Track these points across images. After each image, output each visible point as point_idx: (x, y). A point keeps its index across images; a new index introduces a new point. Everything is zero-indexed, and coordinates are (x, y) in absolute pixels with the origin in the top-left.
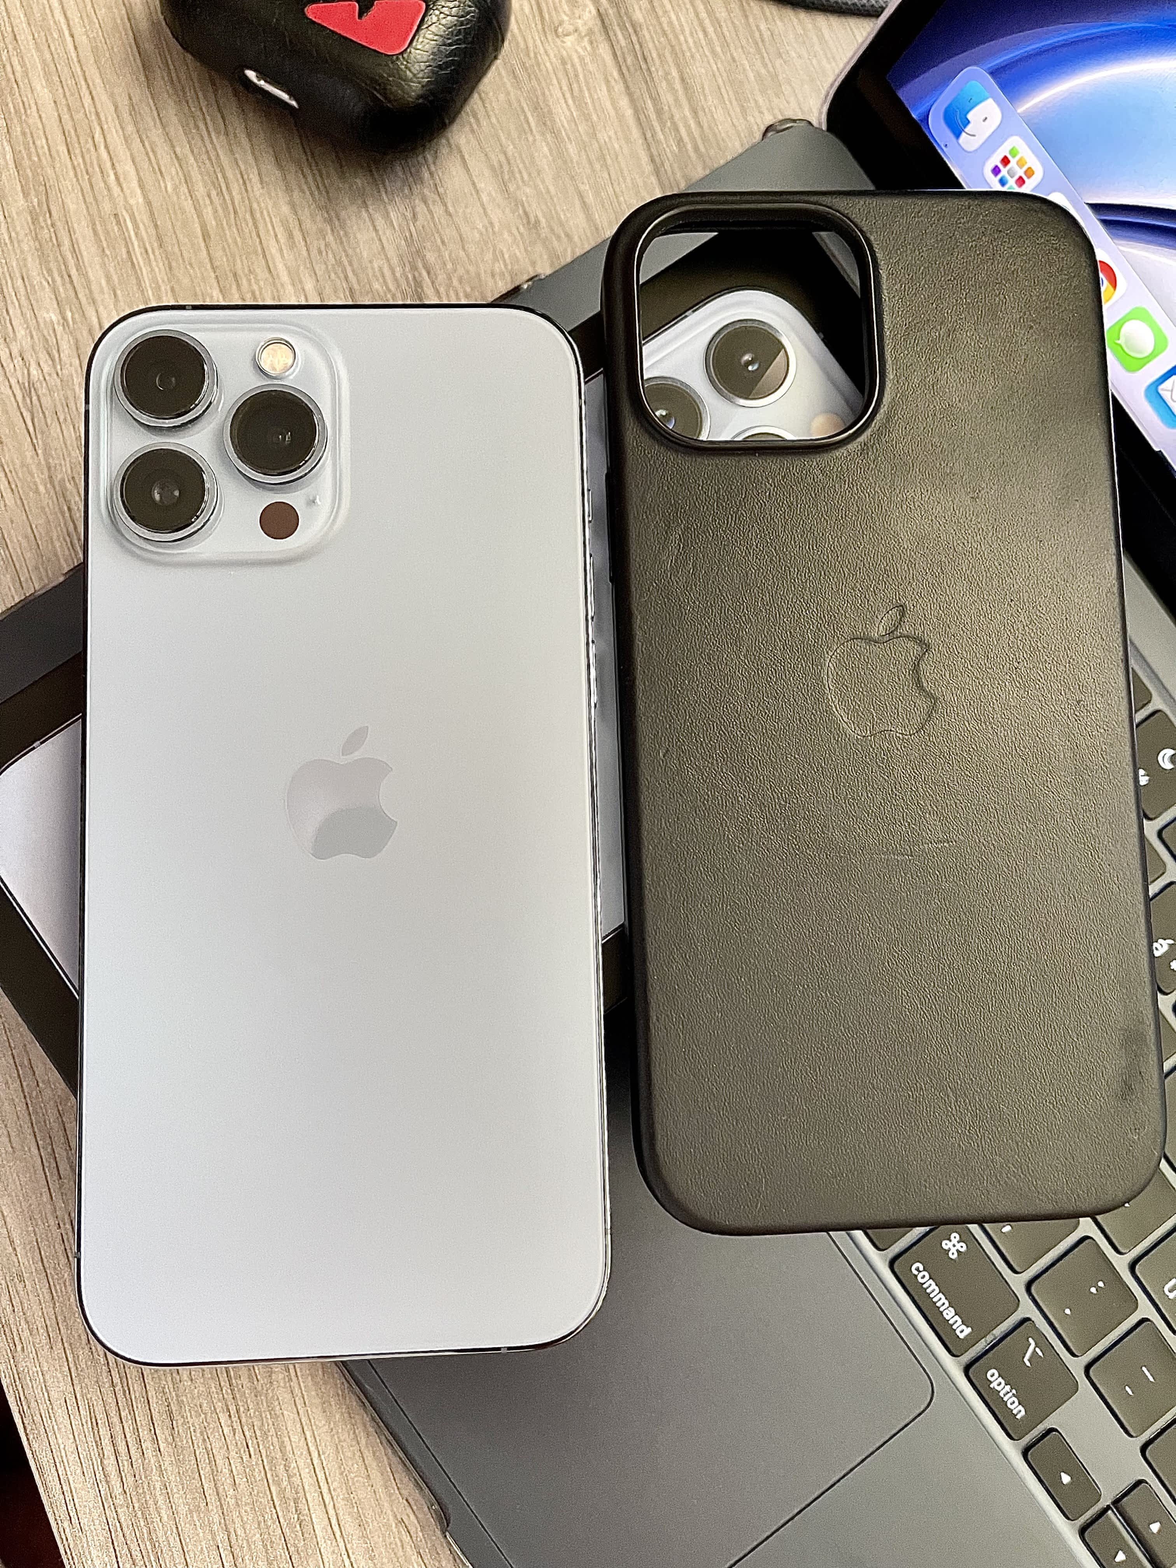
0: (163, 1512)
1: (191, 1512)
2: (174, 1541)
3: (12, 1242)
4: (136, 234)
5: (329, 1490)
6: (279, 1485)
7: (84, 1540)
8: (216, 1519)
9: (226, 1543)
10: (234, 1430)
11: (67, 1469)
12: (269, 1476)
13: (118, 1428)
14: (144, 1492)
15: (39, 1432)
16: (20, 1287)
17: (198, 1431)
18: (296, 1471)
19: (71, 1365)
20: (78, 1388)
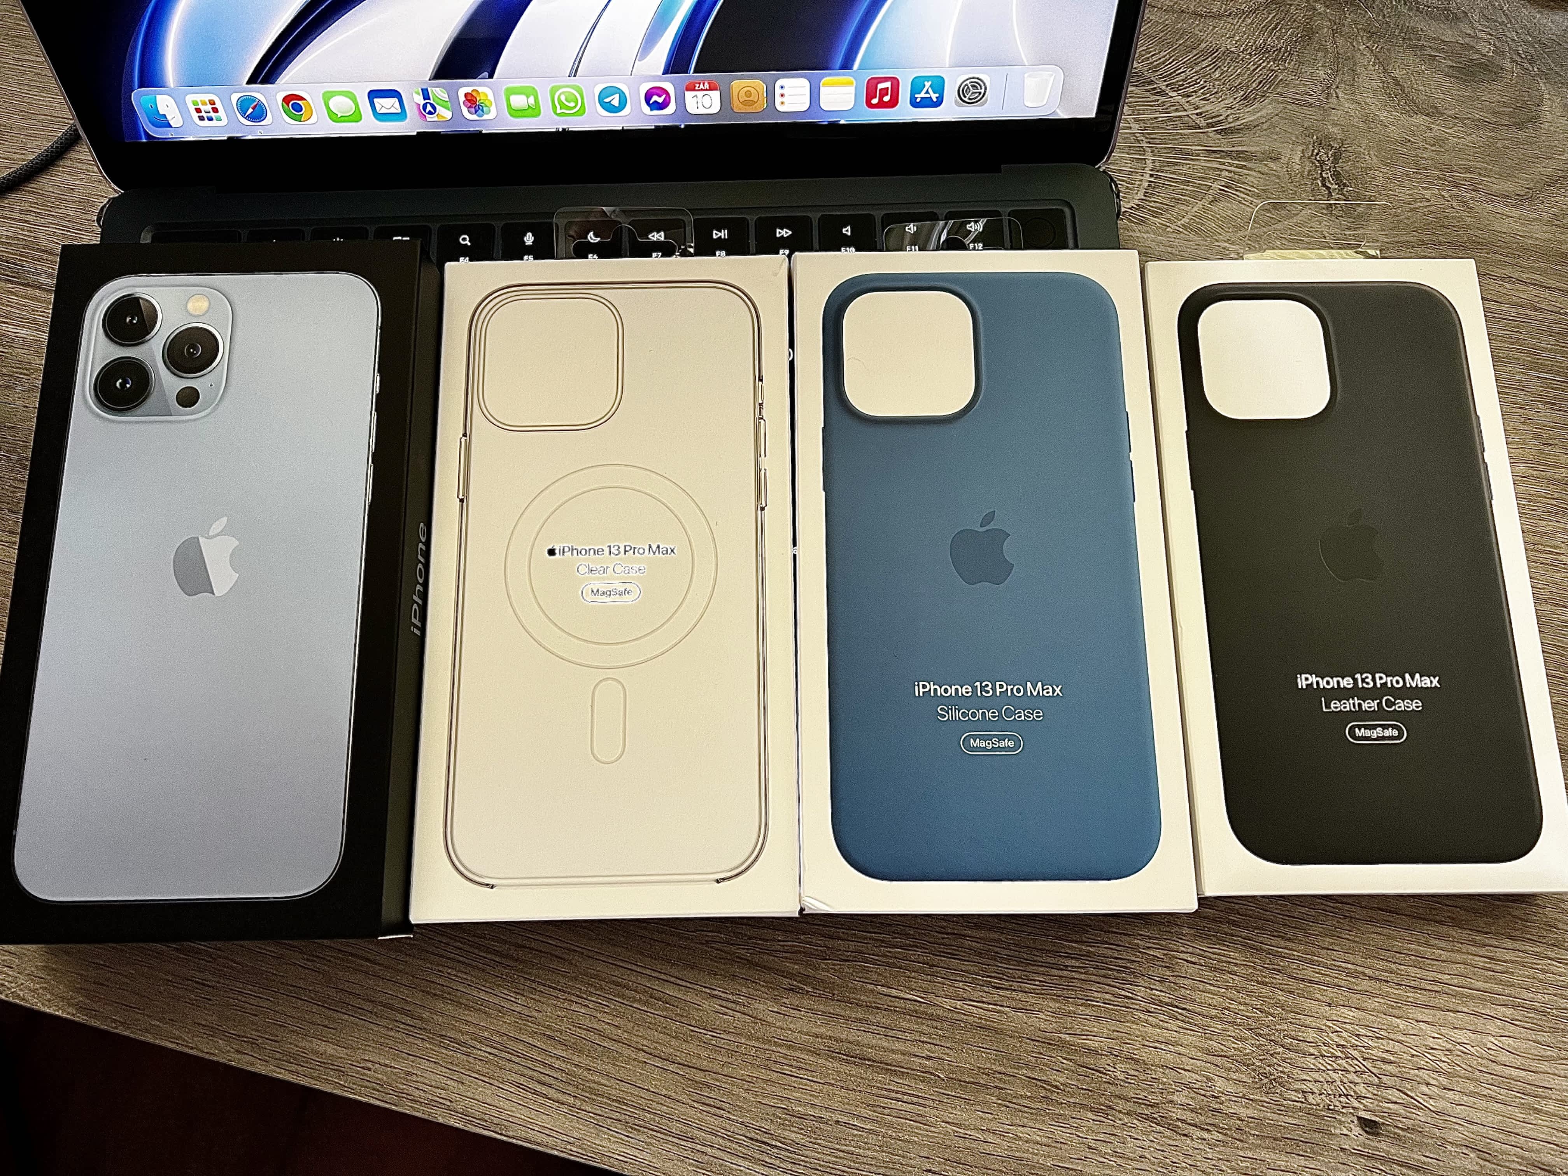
0: (603, 1081)
1: (614, 1064)
2: (625, 1087)
3: (386, 1066)
5: (660, 972)
6: (635, 1001)
7: (585, 1142)
8: (630, 1052)
9: (647, 1056)
10: (586, 1006)
11: (537, 1122)
12: (626, 1003)
14: (583, 1085)
15: (504, 1125)
16: (414, 1078)
17: (571, 1027)
18: (635, 985)
19: (481, 1078)
20: (496, 1083)
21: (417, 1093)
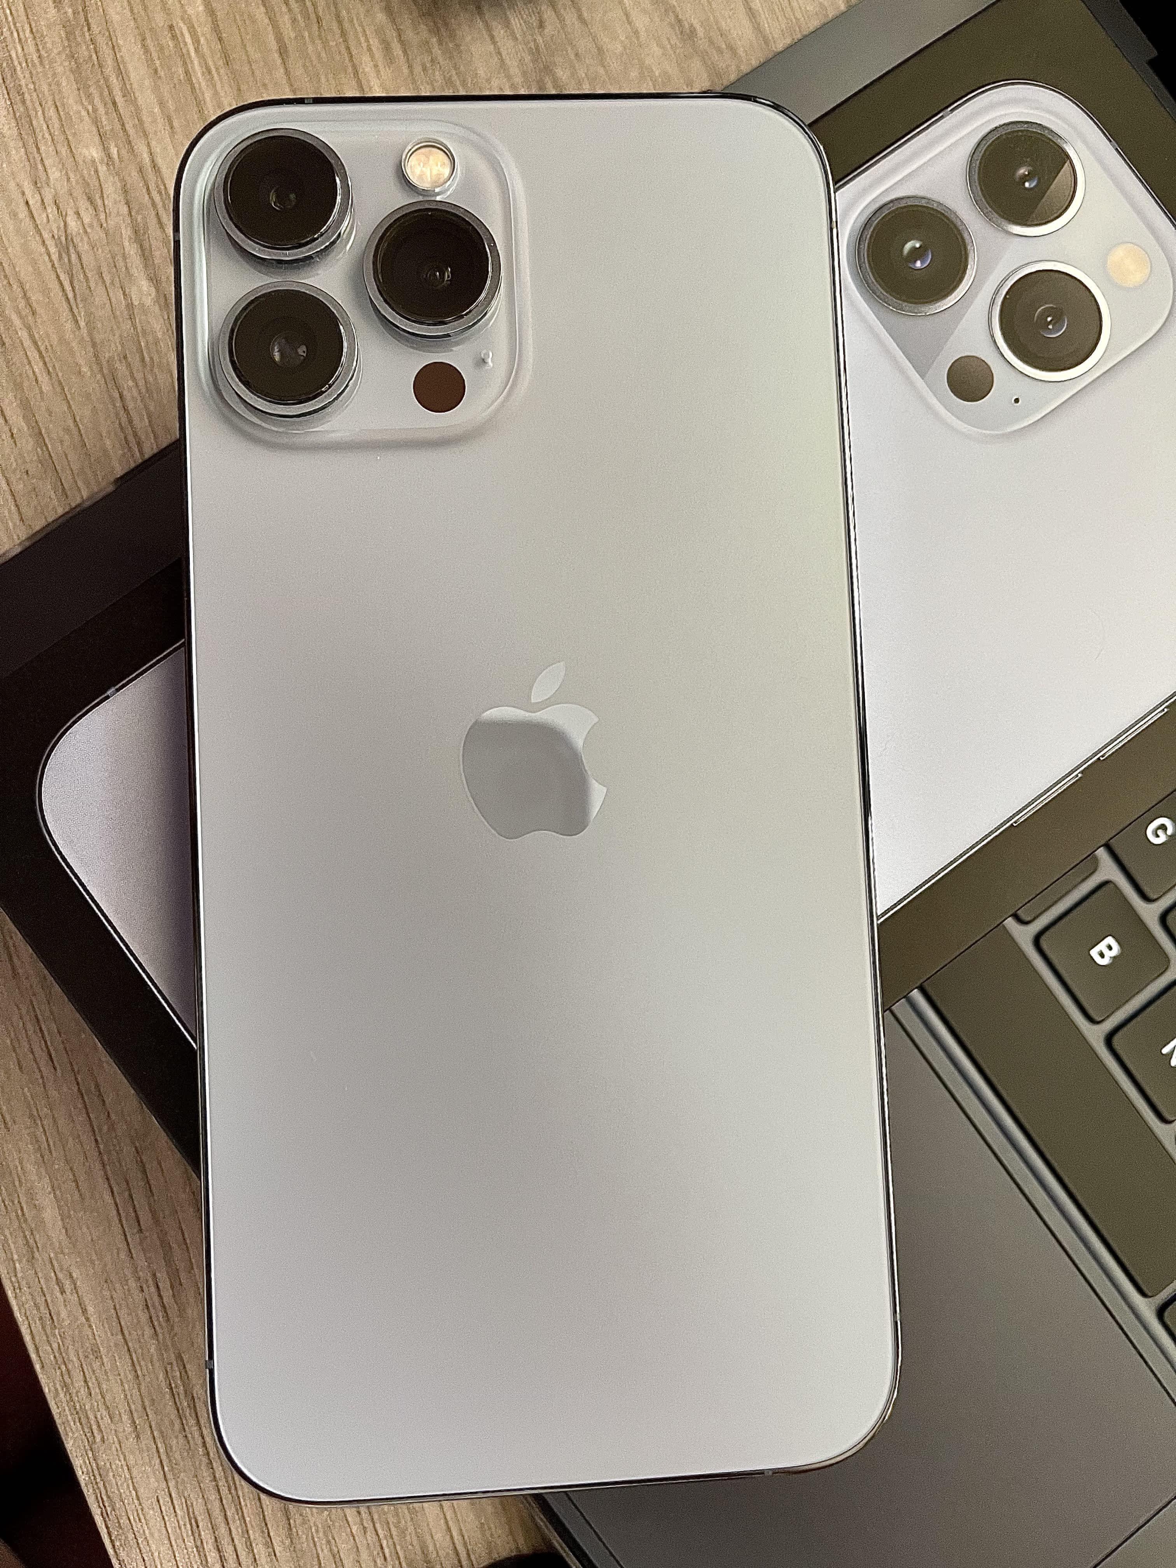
3: (84, 1311)
4: (197, 50)
13: (223, 1530)
16: (96, 1365)
19: (164, 1457)
20: (172, 1484)
21: (79, 1383)
